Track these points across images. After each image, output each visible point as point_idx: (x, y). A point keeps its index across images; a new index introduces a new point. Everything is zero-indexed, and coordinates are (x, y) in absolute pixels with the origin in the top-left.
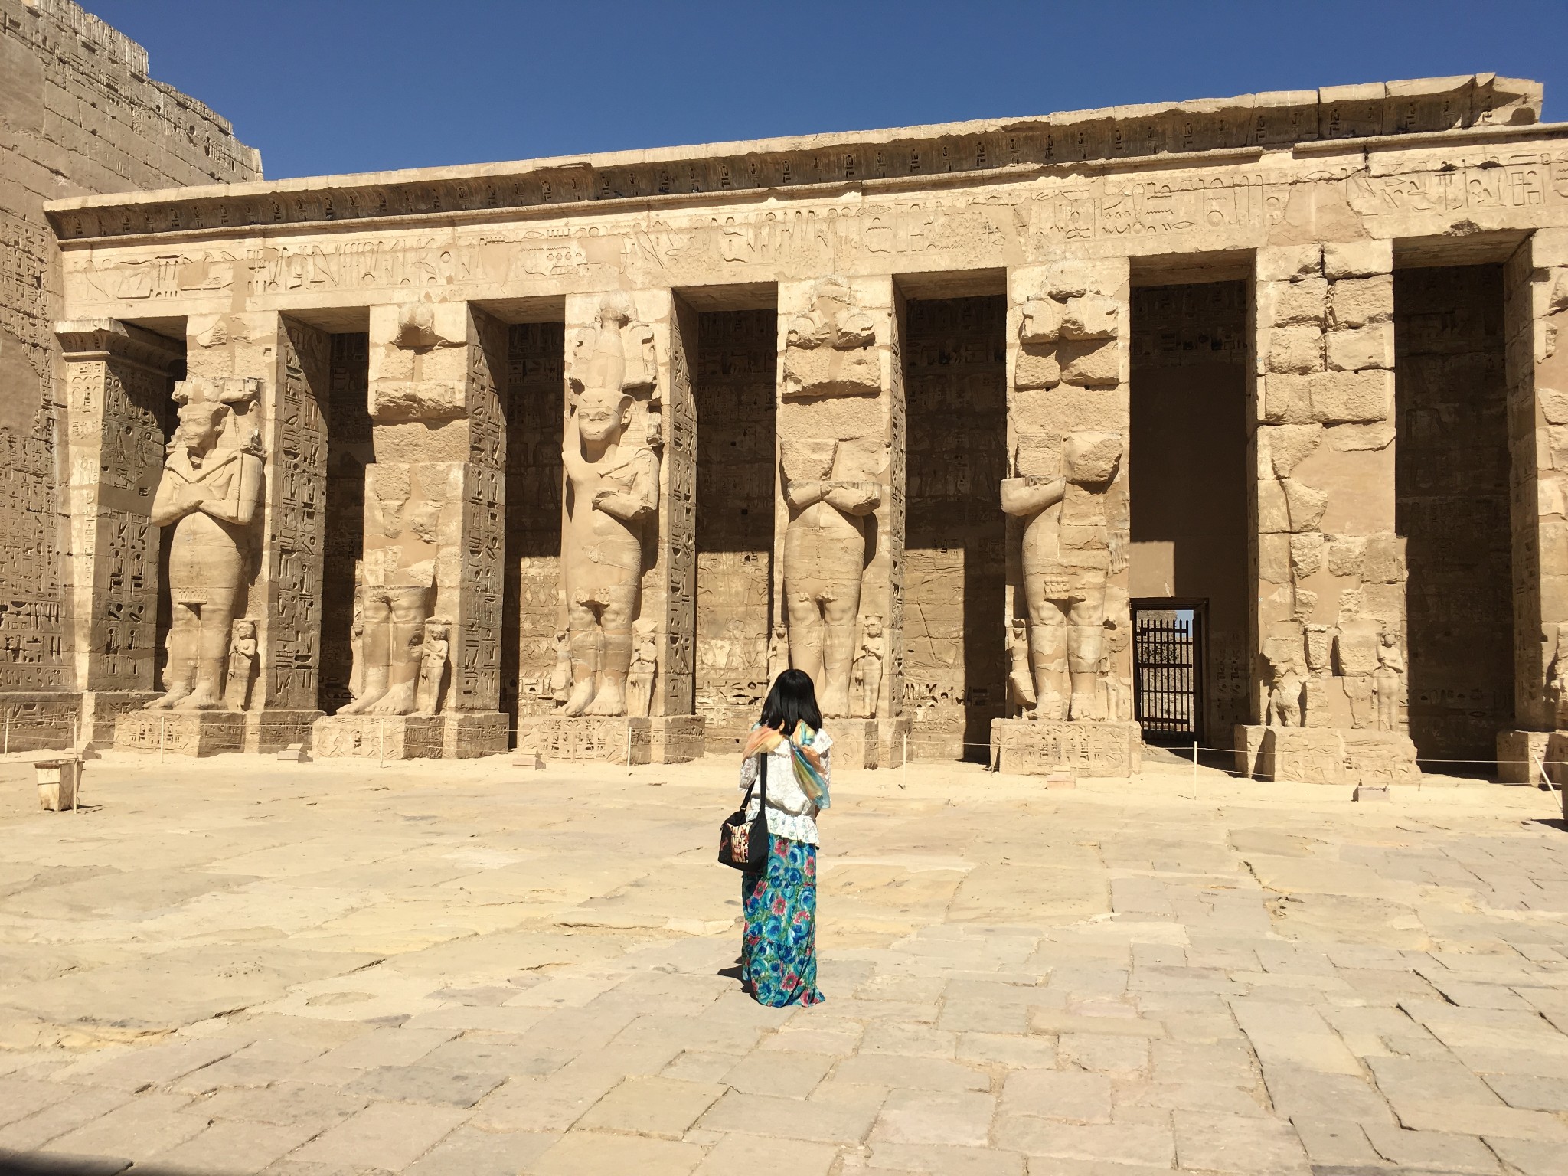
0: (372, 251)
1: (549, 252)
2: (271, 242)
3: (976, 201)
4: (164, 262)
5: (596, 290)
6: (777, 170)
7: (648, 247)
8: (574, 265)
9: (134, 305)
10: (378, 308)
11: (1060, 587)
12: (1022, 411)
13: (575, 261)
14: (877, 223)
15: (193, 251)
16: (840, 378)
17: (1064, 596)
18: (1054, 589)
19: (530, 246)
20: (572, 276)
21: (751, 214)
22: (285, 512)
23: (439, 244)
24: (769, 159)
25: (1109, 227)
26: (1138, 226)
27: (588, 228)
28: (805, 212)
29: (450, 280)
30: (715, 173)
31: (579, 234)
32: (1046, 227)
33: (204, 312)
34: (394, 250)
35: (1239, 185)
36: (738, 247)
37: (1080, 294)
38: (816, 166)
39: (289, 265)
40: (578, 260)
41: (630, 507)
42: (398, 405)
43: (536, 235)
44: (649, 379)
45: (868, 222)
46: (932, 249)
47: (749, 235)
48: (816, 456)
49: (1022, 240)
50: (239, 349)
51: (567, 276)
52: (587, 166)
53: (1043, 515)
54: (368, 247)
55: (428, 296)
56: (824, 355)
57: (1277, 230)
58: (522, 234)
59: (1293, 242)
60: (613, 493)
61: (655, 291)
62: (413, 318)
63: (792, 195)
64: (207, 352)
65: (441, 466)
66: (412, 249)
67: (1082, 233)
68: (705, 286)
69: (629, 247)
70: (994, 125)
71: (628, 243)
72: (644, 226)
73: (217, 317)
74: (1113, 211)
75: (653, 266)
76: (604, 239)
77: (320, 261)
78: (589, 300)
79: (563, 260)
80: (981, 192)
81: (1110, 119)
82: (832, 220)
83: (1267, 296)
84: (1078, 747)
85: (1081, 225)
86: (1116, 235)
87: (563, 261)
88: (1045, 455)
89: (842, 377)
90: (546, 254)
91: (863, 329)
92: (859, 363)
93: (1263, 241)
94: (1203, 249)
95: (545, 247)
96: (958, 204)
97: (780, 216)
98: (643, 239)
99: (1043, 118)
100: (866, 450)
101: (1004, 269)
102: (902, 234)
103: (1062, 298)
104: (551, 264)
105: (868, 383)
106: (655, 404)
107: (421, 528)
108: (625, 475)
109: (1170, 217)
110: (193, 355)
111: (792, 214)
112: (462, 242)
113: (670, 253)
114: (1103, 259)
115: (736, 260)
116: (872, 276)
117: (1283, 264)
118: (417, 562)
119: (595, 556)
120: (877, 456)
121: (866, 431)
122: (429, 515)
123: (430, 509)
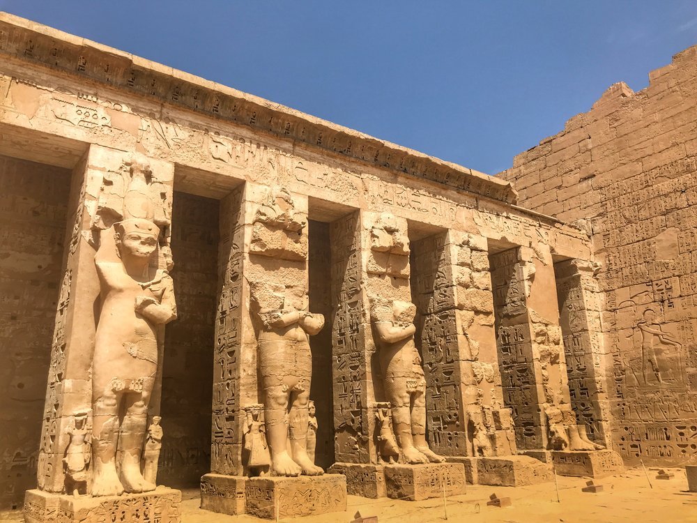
1: (78, 108)
5: (117, 147)
6: (248, 115)
7: (160, 131)
8: (100, 124)
11: (412, 386)
12: (369, 285)
14: (300, 165)
16: (286, 249)
17: (415, 390)
20: (98, 133)
21: (230, 134)
24: (246, 107)
27: (112, 103)
28: (262, 145)
30: (211, 102)
31: (105, 104)
32: (376, 194)
35: (441, 200)
36: (222, 152)
38: (270, 121)
40: (104, 122)
45: (296, 163)
46: (327, 189)
47: (229, 147)
51: (93, 130)
52: (129, 61)
56: (278, 233)
57: (454, 223)
58: (54, 87)
59: (460, 230)
61: (163, 162)
63: (255, 133)
68: (199, 170)
69: (145, 126)
70: (364, 136)
71: (145, 123)
72: (158, 116)
74: (400, 195)
75: (162, 144)
76: (125, 115)
78: (110, 153)
79: (90, 117)
80: (348, 166)
82: (278, 155)
83: (453, 250)
85: (388, 197)
86: (401, 206)
88: (387, 311)
89: (288, 248)
91: (301, 223)
92: (297, 242)
93: (451, 226)
94: (432, 224)
95: (75, 103)
96: (338, 169)
97: (247, 142)
98: (156, 125)
99: (382, 141)
101: (359, 209)
102: (313, 176)
103: (390, 231)
104: (80, 118)
105: (301, 255)
108: (159, 289)
109: (420, 205)
111: (254, 143)
113: (175, 140)
114: (398, 216)
115: (220, 159)
116: (298, 194)
117: (457, 238)
119: (134, 351)
120: (303, 299)
121: (297, 283)
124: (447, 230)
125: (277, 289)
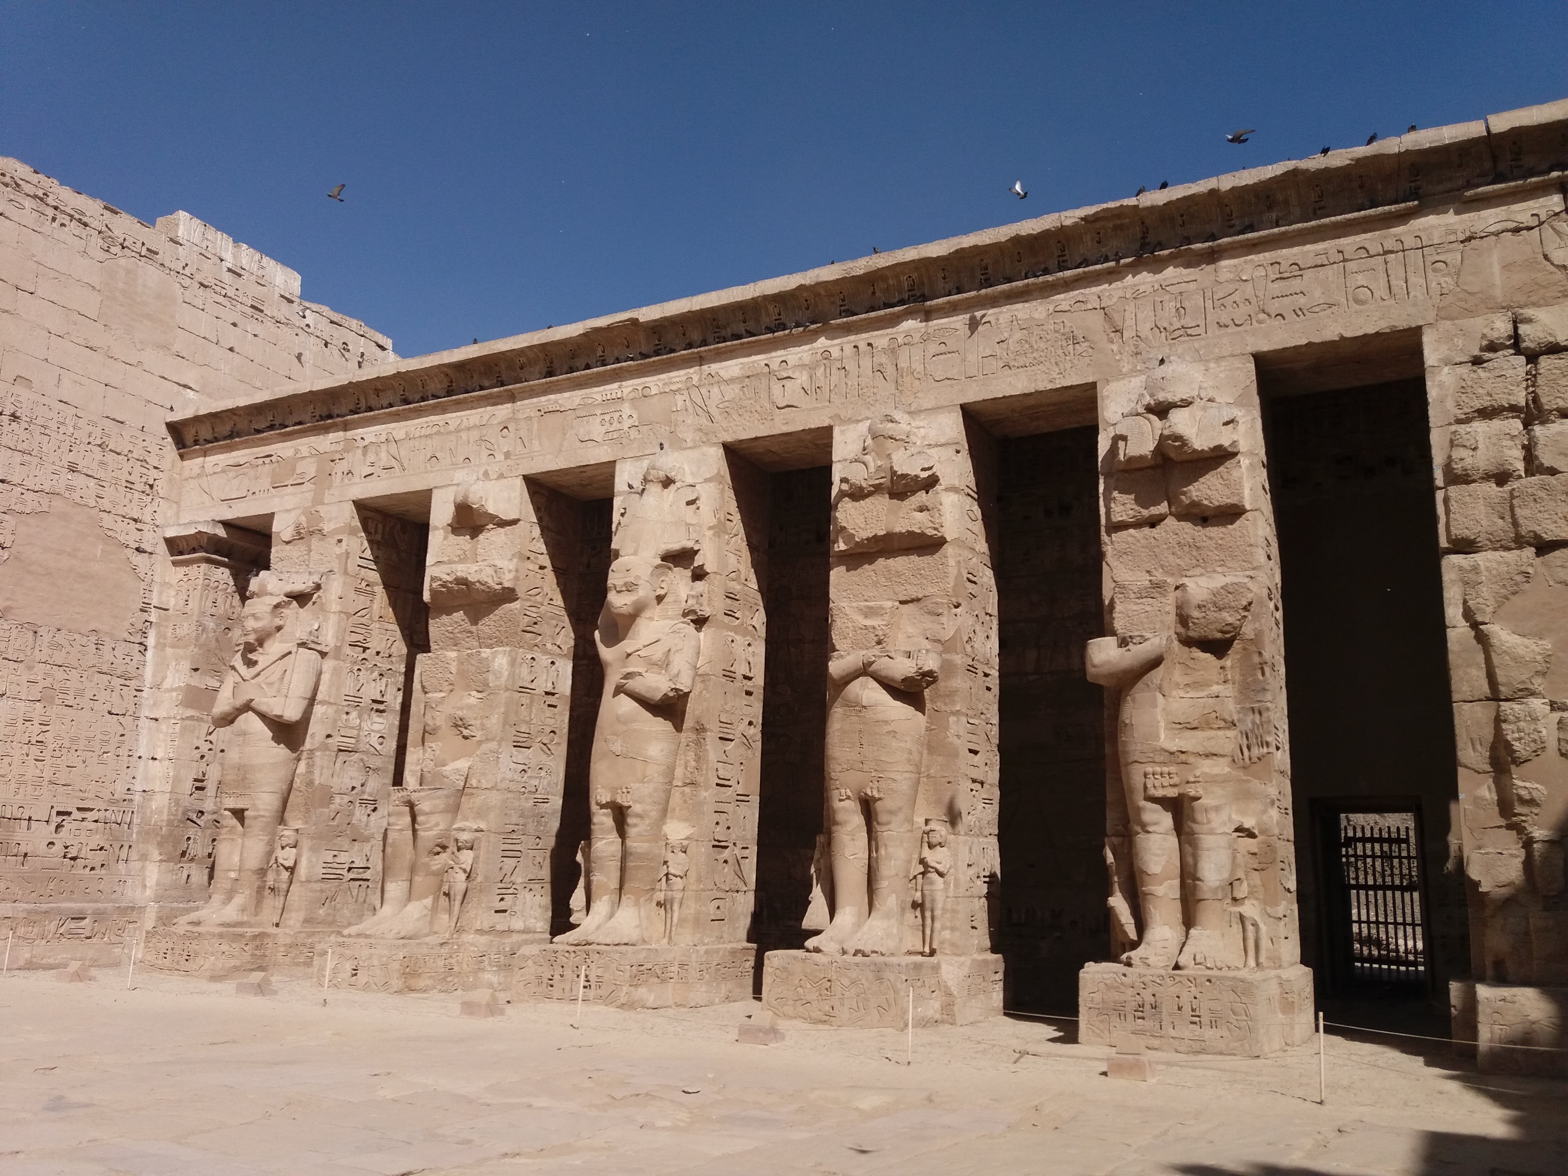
0: (438, 433)
1: (602, 417)
2: (350, 434)
3: (1058, 309)
4: (260, 461)
5: (647, 452)
6: (833, 303)
7: (699, 401)
8: (626, 428)
9: (233, 506)
10: (440, 490)
11: (1166, 781)
12: (1121, 554)
13: (627, 423)
14: (943, 348)
15: (284, 449)
16: (897, 529)
17: (1172, 793)
18: (1157, 783)
19: (583, 413)
20: (624, 441)
21: (805, 355)
22: (346, 709)
23: (499, 420)
24: (823, 292)
25: (1225, 319)
26: (1262, 316)
27: (640, 388)
28: (862, 346)
29: (507, 455)
30: (768, 315)
31: (632, 395)
32: (1145, 329)
33: (289, 508)
34: (458, 431)
35: (1392, 252)
36: (791, 392)
37: (1186, 403)
38: (874, 293)
39: (364, 454)
40: (630, 422)
41: (657, 689)
42: (450, 590)
43: (590, 401)
44: (689, 544)
45: (933, 348)
46: (1007, 371)
47: (802, 378)
48: (869, 622)
49: (1115, 347)
50: (315, 542)
51: (617, 439)
52: (634, 322)
53: (1140, 685)
54: (436, 429)
55: (486, 474)
56: (880, 504)
57: (1448, 299)
58: (577, 401)
59: (1471, 313)
60: (640, 674)
61: (705, 449)
62: (466, 497)
63: (848, 329)
64: (288, 547)
65: (486, 652)
66: (475, 426)
67: (1189, 331)
68: (756, 438)
69: (680, 403)
70: (1071, 217)
71: (679, 399)
72: (696, 378)
73: (299, 511)
74: (1229, 301)
75: (704, 421)
76: (656, 399)
77: (393, 447)
78: (638, 464)
79: (615, 424)
80: (1063, 300)
81: (1213, 192)
82: (893, 351)
83: (1441, 385)
84: (1187, 1009)
85: (1188, 321)
86: (1232, 329)
87: (616, 426)
88: (1148, 608)
89: (900, 527)
90: (598, 420)
91: (923, 470)
92: (921, 510)
93: (1431, 316)
94: (1348, 334)
95: (598, 412)
96: (1036, 316)
97: (835, 353)
98: (694, 394)
99: (1131, 201)
100: (930, 613)
101: (1092, 387)
102: (972, 357)
103: (1161, 410)
104: (603, 430)
105: (930, 532)
106: (698, 572)
107: (460, 723)
108: (657, 652)
109: (1302, 300)
110: (277, 552)
111: (849, 350)
112: (520, 416)
113: (721, 406)
114: (1219, 359)
115: (788, 406)
116: (936, 409)
117: (1459, 342)
118: (455, 759)
119: (617, 747)
120: (944, 619)
121: (930, 590)
122: (470, 707)
123: (473, 701)
124: (1414, 334)
125: (869, 612)
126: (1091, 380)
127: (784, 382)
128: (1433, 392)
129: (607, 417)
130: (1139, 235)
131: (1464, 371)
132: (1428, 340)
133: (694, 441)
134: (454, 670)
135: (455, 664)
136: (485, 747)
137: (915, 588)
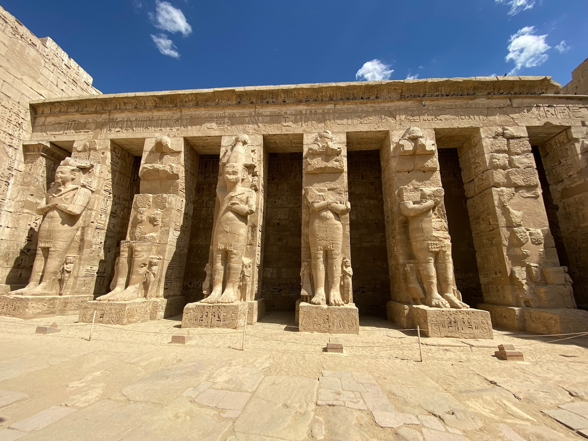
0: (150, 120)
1: (217, 121)
3: (376, 109)
4: (70, 123)
7: (254, 120)
9: (56, 137)
10: (149, 139)
11: (435, 246)
12: (399, 180)
13: (226, 125)
15: (82, 119)
16: (329, 166)
17: (437, 250)
18: (432, 247)
19: (210, 119)
20: (225, 130)
21: (293, 111)
22: (101, 213)
23: (175, 118)
24: (301, 93)
25: (425, 119)
26: (436, 119)
27: (232, 114)
28: (313, 111)
29: (178, 130)
30: (281, 97)
32: (402, 118)
33: (81, 139)
34: (158, 120)
35: (469, 108)
36: (288, 122)
37: (421, 137)
38: (318, 96)
39: (117, 124)
40: (228, 124)
41: (245, 209)
43: (212, 116)
44: (254, 164)
45: (337, 115)
46: (361, 124)
47: (292, 118)
48: (320, 194)
49: (394, 122)
50: (92, 152)
51: (223, 129)
52: (234, 91)
53: (424, 216)
54: (148, 119)
55: (169, 135)
58: (207, 116)
59: (492, 126)
60: (238, 204)
61: (257, 136)
63: (309, 106)
64: (79, 153)
65: (166, 195)
66: (164, 120)
67: (415, 121)
68: (275, 134)
69: (247, 121)
71: (247, 119)
73: (86, 141)
74: (426, 114)
75: (256, 127)
76: (238, 118)
77: (130, 123)
78: (231, 138)
80: (378, 107)
82: (324, 113)
83: (486, 143)
84: (466, 323)
85: (415, 118)
86: (428, 122)
87: (222, 125)
88: (414, 195)
90: (215, 122)
91: (338, 148)
92: (337, 161)
93: (481, 125)
94: (460, 127)
95: (215, 120)
96: (370, 110)
97: (304, 112)
98: (252, 119)
100: (338, 193)
103: (413, 139)
104: (217, 126)
105: (339, 168)
106: (255, 174)
107: (153, 220)
109: (447, 117)
110: (74, 154)
111: (308, 111)
112: (184, 118)
113: (262, 123)
114: (425, 129)
115: (287, 126)
116: (339, 132)
117: (490, 132)
118: (150, 233)
119: (228, 229)
120: (343, 195)
121: (338, 186)
122: (157, 214)
123: (159, 212)
124: (478, 129)
125: (321, 191)
126: (387, 130)
127: (286, 119)
128: (484, 144)
129: (219, 122)
130: (400, 93)
131: (492, 140)
132: (481, 130)
133: (252, 133)
134: (151, 201)
135: (152, 198)
136: (163, 229)
137: (333, 185)
